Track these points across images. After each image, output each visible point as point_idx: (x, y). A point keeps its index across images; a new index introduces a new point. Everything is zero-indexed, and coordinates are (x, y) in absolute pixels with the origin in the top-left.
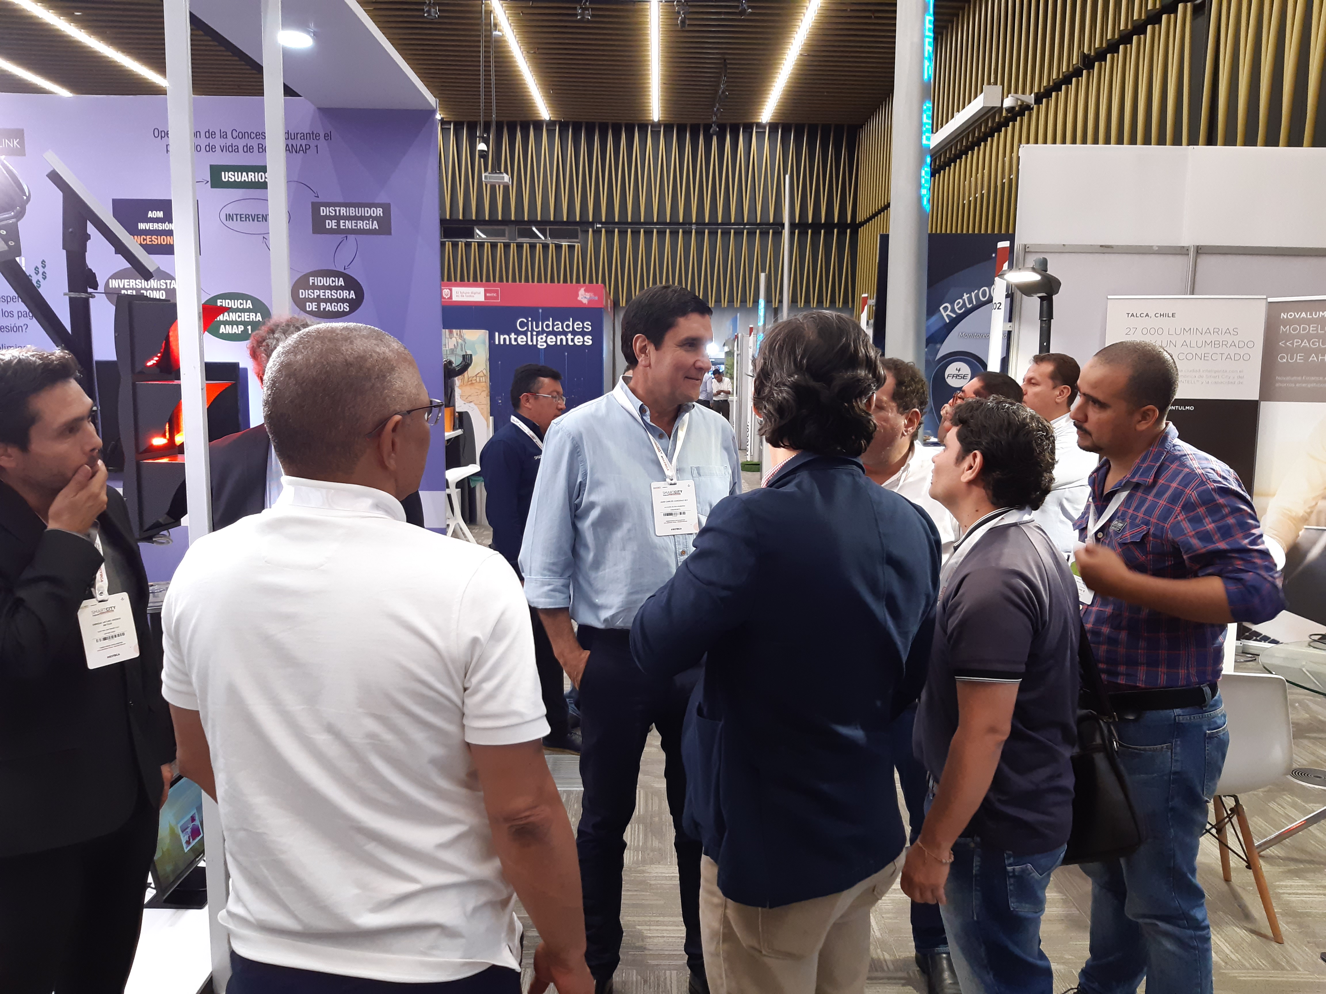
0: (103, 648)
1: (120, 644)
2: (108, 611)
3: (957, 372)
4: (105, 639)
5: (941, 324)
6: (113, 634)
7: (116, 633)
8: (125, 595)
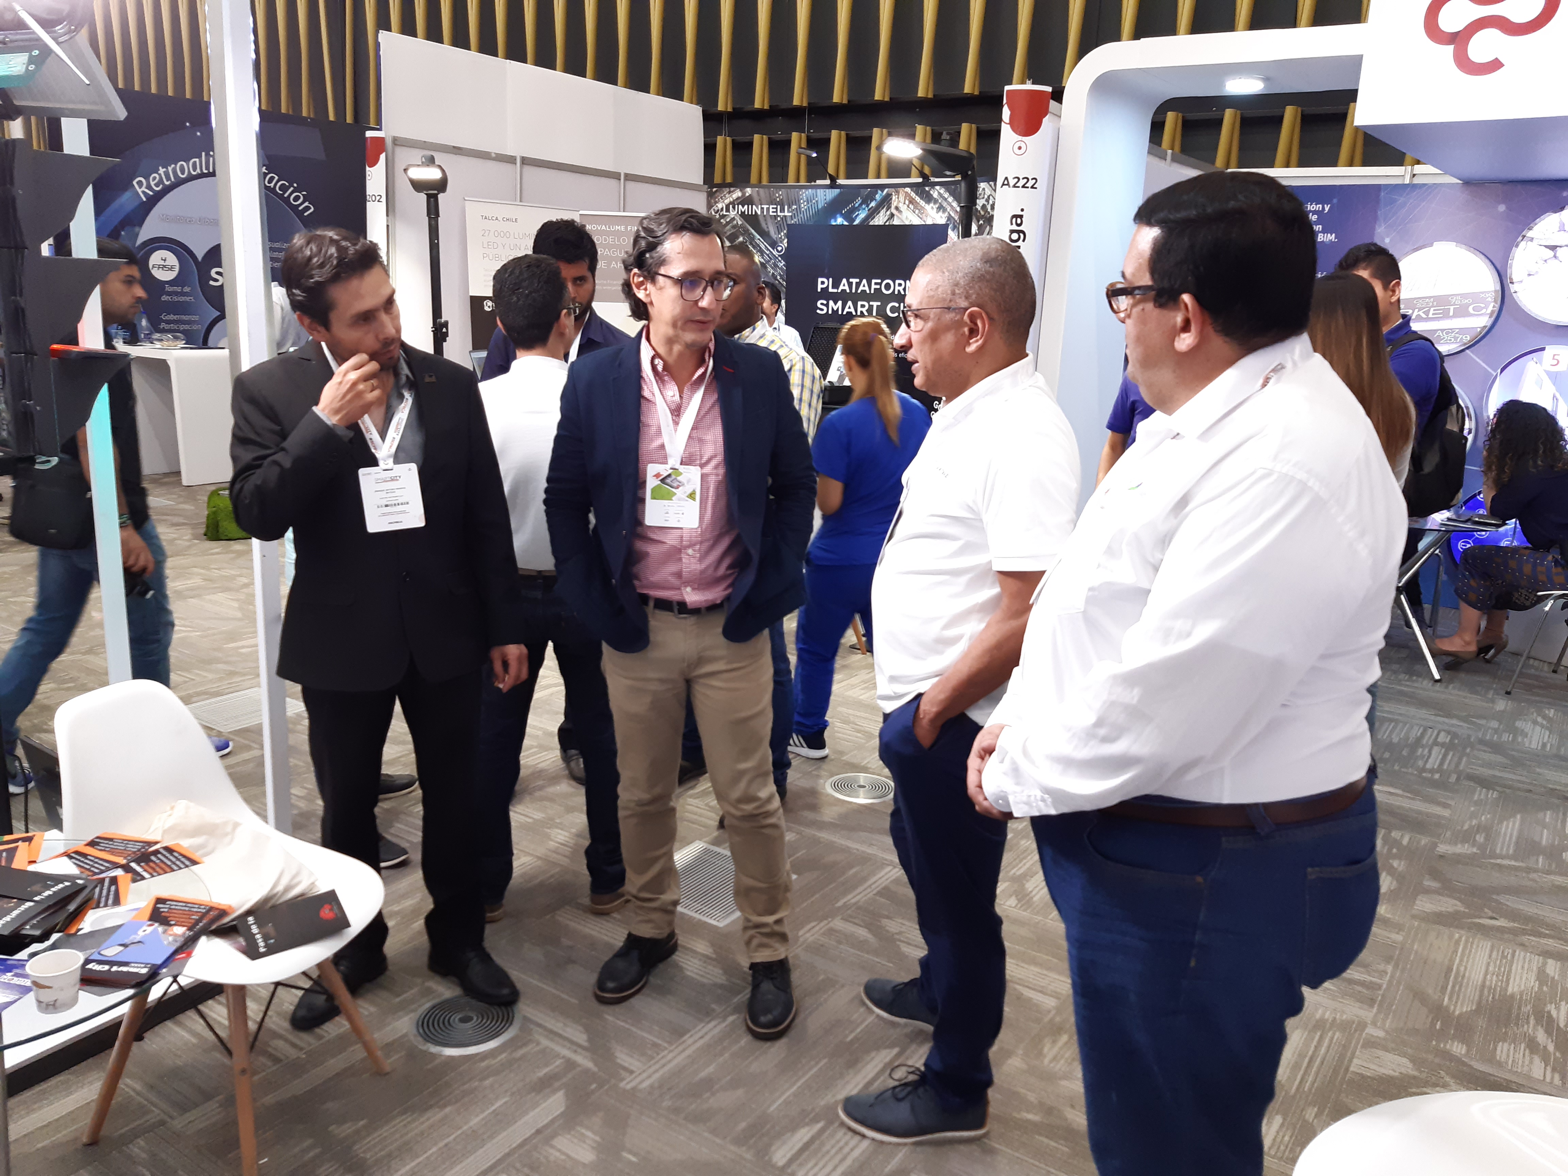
0: (384, 514)
1: (404, 512)
2: (392, 480)
3: (162, 263)
4: (386, 506)
5: (136, 203)
6: (396, 502)
7: (400, 502)
8: (414, 467)
